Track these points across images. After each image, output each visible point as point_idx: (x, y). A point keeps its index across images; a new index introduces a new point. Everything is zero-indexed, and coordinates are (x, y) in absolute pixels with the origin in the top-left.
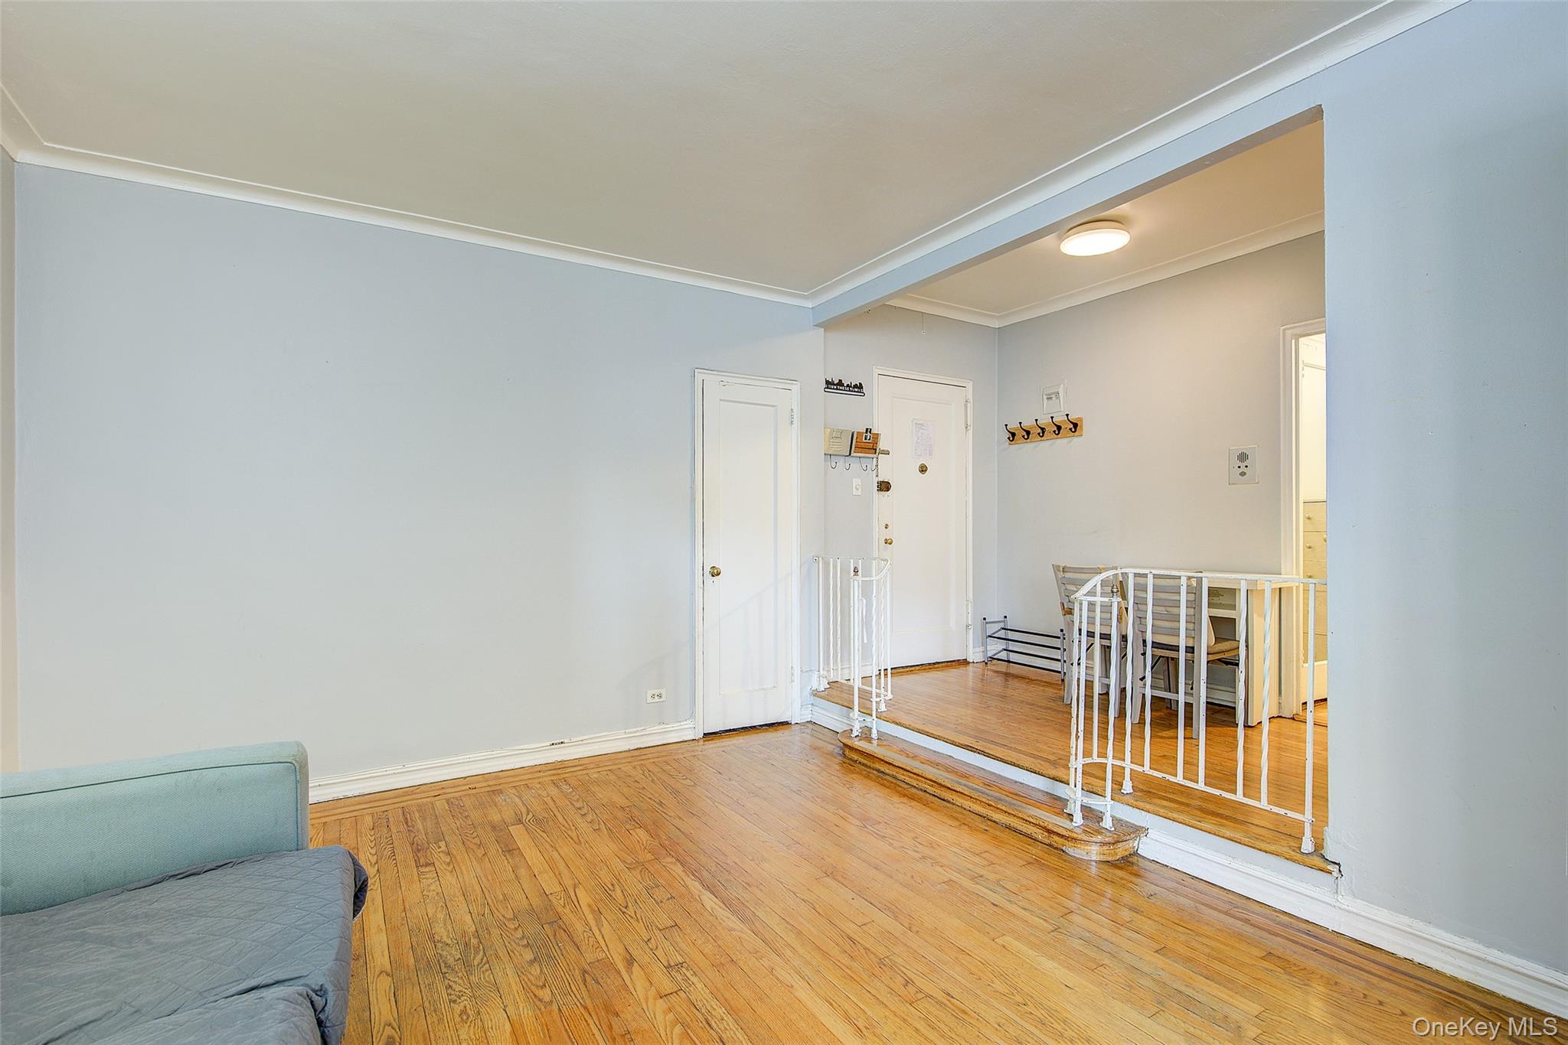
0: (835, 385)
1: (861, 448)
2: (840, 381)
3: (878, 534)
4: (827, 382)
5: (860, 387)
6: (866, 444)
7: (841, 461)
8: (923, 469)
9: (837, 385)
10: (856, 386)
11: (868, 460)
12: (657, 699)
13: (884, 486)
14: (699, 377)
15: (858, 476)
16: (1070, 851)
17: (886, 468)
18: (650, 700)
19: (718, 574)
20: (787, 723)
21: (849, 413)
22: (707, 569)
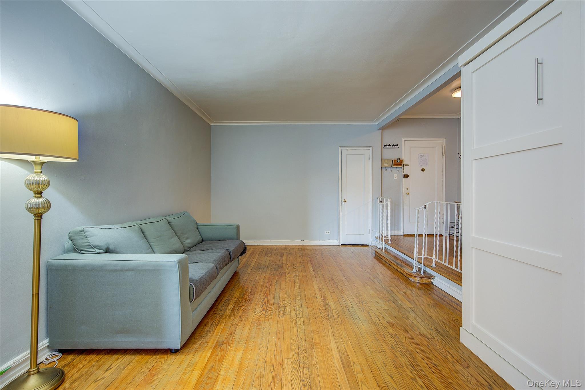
0: (387, 146)
1: (395, 165)
2: (389, 144)
3: (403, 191)
4: (385, 145)
5: (397, 145)
6: (398, 163)
7: (389, 170)
8: (423, 170)
9: (388, 146)
10: (395, 145)
11: (400, 168)
12: (328, 233)
13: (406, 176)
14: (341, 148)
15: (395, 173)
16: (410, 278)
17: (407, 170)
18: (326, 233)
19: (345, 202)
20: (368, 245)
21: (391, 154)
22: (342, 200)
